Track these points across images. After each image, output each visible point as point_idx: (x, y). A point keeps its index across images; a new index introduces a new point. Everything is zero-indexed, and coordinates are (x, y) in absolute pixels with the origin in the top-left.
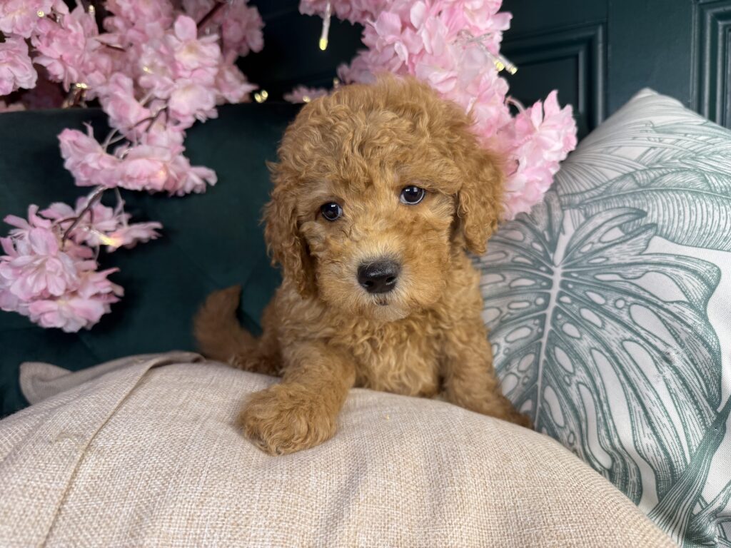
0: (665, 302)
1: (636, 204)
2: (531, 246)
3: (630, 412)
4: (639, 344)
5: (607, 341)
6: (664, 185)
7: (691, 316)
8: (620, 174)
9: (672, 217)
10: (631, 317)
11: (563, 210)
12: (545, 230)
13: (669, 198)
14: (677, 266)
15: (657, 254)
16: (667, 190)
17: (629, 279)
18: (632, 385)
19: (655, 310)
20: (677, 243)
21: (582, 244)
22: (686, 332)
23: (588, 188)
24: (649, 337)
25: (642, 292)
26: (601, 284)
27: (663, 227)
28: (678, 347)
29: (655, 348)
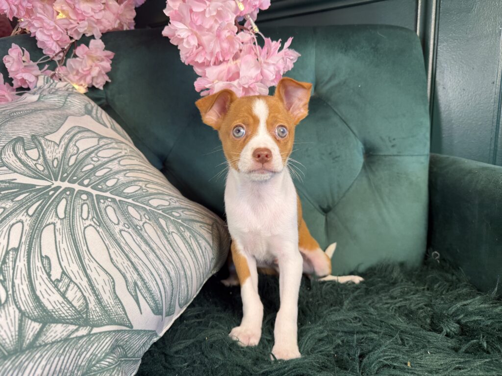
25: (89, 150)
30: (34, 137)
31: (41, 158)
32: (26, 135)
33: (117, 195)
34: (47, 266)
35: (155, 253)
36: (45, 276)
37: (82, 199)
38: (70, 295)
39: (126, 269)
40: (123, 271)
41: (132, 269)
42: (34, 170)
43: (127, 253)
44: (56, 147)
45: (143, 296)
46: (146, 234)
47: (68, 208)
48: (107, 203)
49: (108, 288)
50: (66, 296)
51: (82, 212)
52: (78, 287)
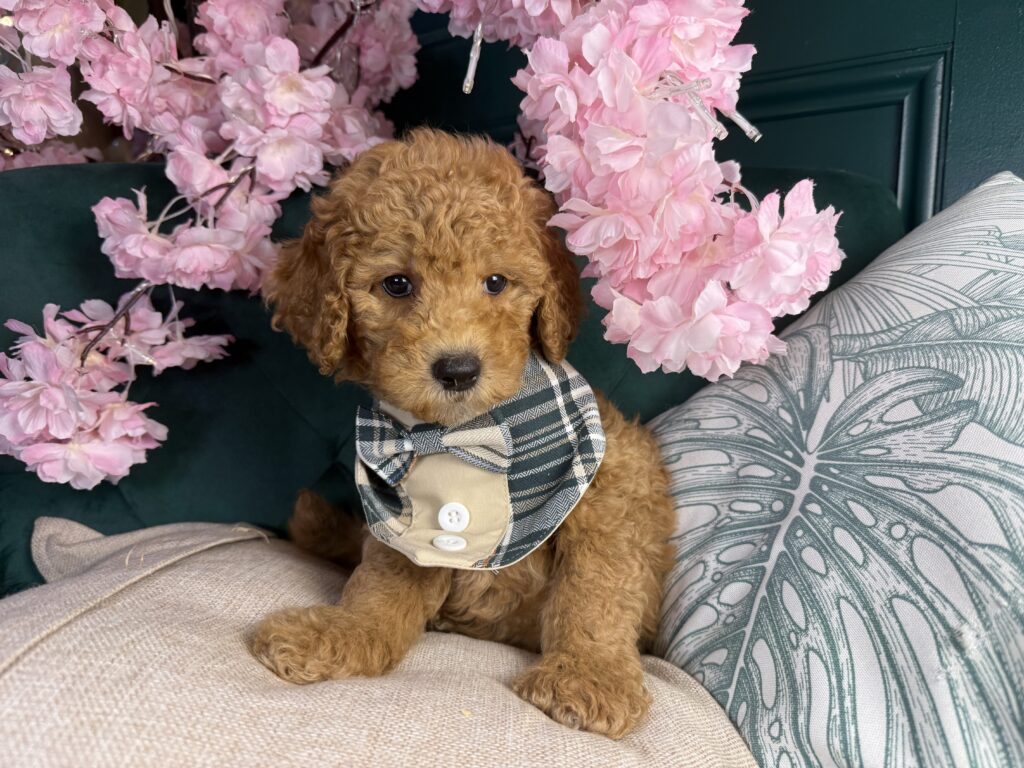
0: (971, 543)
1: (948, 364)
2: (778, 413)
3: (888, 723)
4: (919, 608)
5: (867, 591)
6: (999, 338)
7: (1011, 578)
8: (933, 311)
9: (1005, 392)
10: (912, 559)
11: (833, 361)
12: (802, 390)
13: (1004, 360)
14: (1001, 482)
15: (970, 454)
16: (1003, 347)
17: (918, 490)
18: (897, 677)
19: (953, 554)
20: (1007, 440)
21: (852, 421)
22: (998, 603)
23: (878, 329)
24: (936, 600)
26: (871, 491)
27: (986, 409)
28: (981, 625)
29: (942, 619)
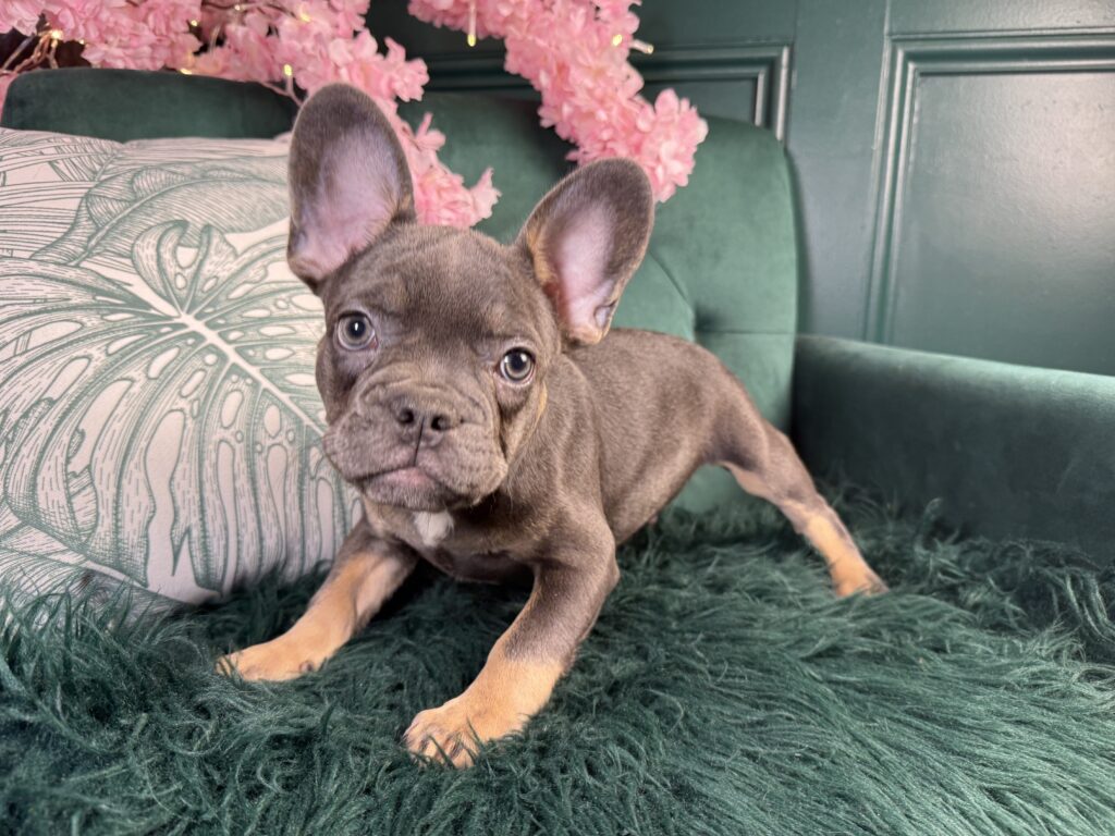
30: (207, 228)
31: (194, 267)
32: (196, 220)
33: (270, 378)
34: (74, 446)
35: (256, 499)
36: (62, 460)
37: (204, 361)
38: (78, 502)
39: (187, 502)
40: (179, 503)
41: (195, 507)
42: (169, 282)
43: (204, 479)
44: (231, 258)
45: (191, 552)
46: (263, 464)
47: (172, 365)
48: (241, 385)
49: (140, 517)
50: (73, 500)
51: (186, 382)
52: (96, 495)
